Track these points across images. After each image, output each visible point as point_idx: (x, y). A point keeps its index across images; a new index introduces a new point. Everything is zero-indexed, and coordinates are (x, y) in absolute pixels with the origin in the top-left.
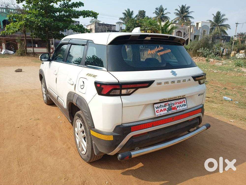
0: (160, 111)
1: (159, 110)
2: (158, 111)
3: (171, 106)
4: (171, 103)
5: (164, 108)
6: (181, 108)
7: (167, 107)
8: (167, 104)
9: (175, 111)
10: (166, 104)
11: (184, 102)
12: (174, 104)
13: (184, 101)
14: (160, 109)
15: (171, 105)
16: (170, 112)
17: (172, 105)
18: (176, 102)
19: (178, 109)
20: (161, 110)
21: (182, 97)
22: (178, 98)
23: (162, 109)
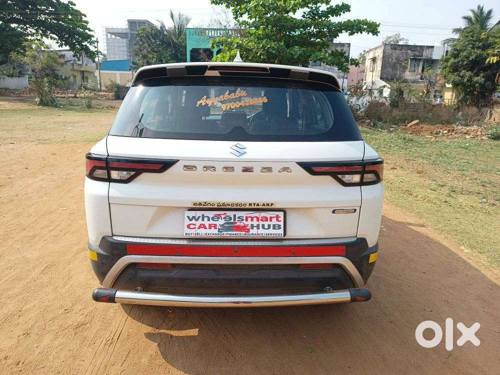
0: (197, 227)
1: (194, 225)
2: (192, 226)
3: (232, 221)
4: (235, 216)
5: (211, 222)
6: (261, 231)
7: (221, 222)
8: (223, 216)
9: (242, 234)
10: (220, 215)
11: (278, 220)
12: (243, 220)
13: (277, 217)
14: (200, 222)
15: (235, 220)
16: (226, 234)
17: (237, 219)
18: (253, 215)
19: (254, 231)
20: (202, 226)
21: (261, 207)
22: (247, 207)
23: (206, 223)
